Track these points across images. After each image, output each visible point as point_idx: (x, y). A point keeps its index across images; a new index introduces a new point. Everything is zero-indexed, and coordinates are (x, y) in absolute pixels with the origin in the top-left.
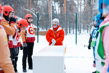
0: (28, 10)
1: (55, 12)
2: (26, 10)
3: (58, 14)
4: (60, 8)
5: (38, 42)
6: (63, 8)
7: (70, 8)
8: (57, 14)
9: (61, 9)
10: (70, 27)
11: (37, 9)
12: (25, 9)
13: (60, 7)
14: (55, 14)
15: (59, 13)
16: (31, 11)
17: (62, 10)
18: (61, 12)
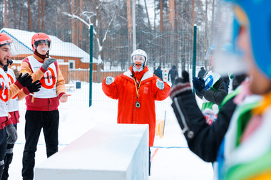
0: (74, 16)
1: (146, 21)
2: (70, 15)
3: (153, 26)
4: (159, 11)
5: (90, 104)
6: (168, 12)
7: (185, 11)
8: (150, 27)
9: (162, 14)
10: (183, 61)
11: (98, 13)
12: (65, 13)
13: (158, 9)
14: (147, 26)
15: (158, 24)
16: (81, 17)
17: (165, 16)
18: (161, 21)
